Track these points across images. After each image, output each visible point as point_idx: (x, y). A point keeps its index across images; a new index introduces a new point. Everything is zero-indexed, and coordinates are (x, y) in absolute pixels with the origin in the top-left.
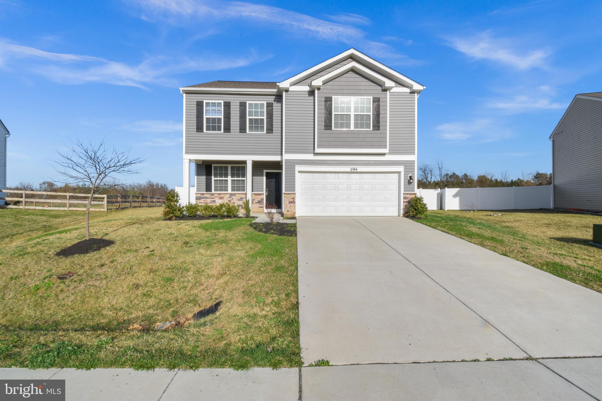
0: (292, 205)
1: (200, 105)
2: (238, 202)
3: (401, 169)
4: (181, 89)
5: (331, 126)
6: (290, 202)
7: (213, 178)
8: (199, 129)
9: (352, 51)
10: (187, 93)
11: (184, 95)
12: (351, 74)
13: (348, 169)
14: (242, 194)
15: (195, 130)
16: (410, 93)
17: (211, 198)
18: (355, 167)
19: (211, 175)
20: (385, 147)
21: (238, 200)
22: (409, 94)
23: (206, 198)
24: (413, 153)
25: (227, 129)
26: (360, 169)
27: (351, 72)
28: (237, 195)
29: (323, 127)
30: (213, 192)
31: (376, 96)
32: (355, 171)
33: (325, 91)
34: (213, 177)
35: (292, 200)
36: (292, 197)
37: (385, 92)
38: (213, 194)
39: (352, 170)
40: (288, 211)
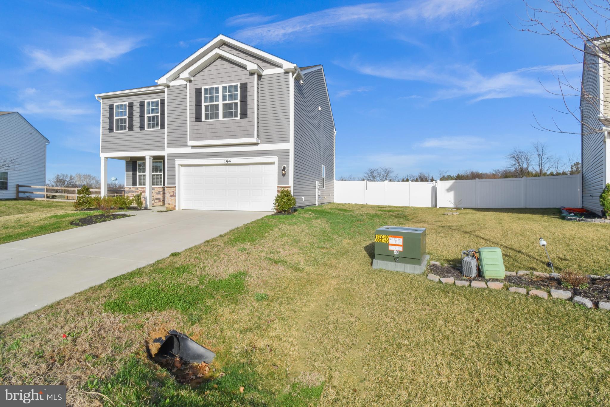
0: (172, 198)
1: (111, 108)
2: (156, 195)
3: (274, 159)
4: (96, 96)
5: (201, 118)
6: (171, 196)
7: (138, 174)
8: (111, 130)
9: (221, 37)
10: (104, 98)
11: (101, 101)
12: (220, 61)
13: (221, 161)
14: (159, 188)
15: (108, 131)
16: (285, 73)
17: (136, 192)
18: (229, 159)
19: (136, 171)
20: (252, 136)
21: (157, 194)
22: (283, 75)
23: (133, 192)
24: (288, 141)
25: (131, 128)
26: (234, 160)
27: (219, 60)
28: (155, 189)
29: (194, 119)
30: (138, 186)
31: (244, 81)
32: (229, 163)
33: (196, 82)
34: (138, 172)
35: (172, 194)
36: (172, 190)
37: (252, 76)
38: (137, 188)
39: (226, 162)
40: (169, 204)
